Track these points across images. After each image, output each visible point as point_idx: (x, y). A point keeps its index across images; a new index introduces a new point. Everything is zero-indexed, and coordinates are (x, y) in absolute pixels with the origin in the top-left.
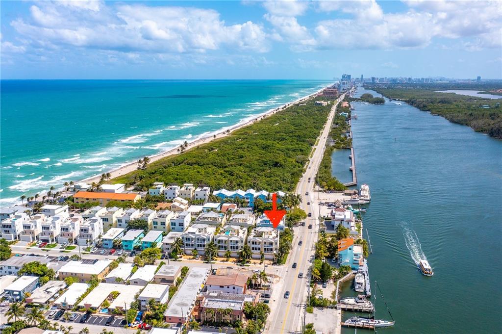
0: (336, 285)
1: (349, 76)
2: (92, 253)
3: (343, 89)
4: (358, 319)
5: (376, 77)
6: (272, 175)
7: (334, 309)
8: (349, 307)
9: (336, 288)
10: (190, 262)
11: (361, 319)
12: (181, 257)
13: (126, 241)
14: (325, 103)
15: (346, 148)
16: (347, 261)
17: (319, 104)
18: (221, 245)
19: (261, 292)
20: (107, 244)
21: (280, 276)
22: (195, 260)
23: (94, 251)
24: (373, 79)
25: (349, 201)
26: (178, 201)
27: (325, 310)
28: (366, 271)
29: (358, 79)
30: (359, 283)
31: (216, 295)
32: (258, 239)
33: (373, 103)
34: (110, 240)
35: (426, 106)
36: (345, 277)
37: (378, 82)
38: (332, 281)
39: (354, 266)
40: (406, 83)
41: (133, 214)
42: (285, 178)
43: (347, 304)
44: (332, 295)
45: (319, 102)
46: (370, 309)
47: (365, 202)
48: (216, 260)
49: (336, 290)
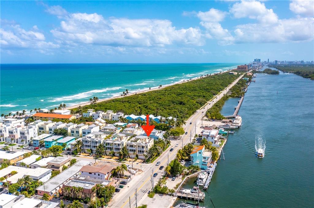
0: (183, 180)
1: (260, 60)
2: (24, 148)
3: (253, 67)
4: (186, 205)
5: (278, 61)
6: (173, 108)
7: (172, 196)
8: (184, 195)
9: (182, 181)
10: (85, 158)
11: (189, 205)
12: (80, 154)
13: (47, 142)
14: (236, 73)
15: (239, 97)
16: (197, 162)
17: (232, 73)
18: (108, 147)
19: (121, 180)
20: (35, 144)
21: (143, 171)
22: (89, 157)
23: (25, 148)
24: (276, 61)
25: (223, 126)
26: (98, 121)
27: (164, 196)
28: (212, 171)
29: (266, 61)
30: (200, 179)
31: (83, 178)
32: (134, 144)
33: (270, 74)
34: (37, 141)
35: (308, 75)
36: (193, 174)
37: (279, 63)
38: (181, 177)
39: (204, 166)
40: (299, 64)
41: (60, 125)
42: (182, 111)
43: (183, 193)
44: (176, 186)
45: (232, 72)
46: (200, 198)
47: (235, 127)
48: (103, 157)
49: (181, 183)
